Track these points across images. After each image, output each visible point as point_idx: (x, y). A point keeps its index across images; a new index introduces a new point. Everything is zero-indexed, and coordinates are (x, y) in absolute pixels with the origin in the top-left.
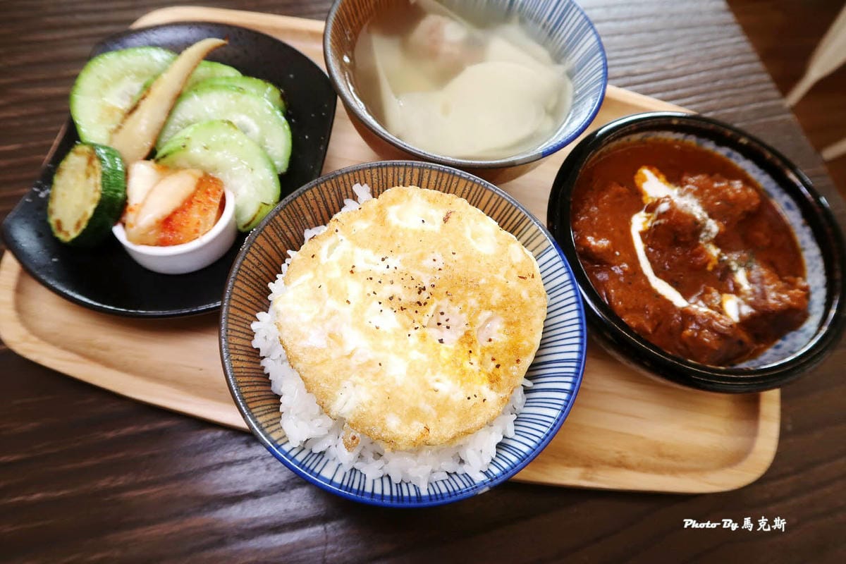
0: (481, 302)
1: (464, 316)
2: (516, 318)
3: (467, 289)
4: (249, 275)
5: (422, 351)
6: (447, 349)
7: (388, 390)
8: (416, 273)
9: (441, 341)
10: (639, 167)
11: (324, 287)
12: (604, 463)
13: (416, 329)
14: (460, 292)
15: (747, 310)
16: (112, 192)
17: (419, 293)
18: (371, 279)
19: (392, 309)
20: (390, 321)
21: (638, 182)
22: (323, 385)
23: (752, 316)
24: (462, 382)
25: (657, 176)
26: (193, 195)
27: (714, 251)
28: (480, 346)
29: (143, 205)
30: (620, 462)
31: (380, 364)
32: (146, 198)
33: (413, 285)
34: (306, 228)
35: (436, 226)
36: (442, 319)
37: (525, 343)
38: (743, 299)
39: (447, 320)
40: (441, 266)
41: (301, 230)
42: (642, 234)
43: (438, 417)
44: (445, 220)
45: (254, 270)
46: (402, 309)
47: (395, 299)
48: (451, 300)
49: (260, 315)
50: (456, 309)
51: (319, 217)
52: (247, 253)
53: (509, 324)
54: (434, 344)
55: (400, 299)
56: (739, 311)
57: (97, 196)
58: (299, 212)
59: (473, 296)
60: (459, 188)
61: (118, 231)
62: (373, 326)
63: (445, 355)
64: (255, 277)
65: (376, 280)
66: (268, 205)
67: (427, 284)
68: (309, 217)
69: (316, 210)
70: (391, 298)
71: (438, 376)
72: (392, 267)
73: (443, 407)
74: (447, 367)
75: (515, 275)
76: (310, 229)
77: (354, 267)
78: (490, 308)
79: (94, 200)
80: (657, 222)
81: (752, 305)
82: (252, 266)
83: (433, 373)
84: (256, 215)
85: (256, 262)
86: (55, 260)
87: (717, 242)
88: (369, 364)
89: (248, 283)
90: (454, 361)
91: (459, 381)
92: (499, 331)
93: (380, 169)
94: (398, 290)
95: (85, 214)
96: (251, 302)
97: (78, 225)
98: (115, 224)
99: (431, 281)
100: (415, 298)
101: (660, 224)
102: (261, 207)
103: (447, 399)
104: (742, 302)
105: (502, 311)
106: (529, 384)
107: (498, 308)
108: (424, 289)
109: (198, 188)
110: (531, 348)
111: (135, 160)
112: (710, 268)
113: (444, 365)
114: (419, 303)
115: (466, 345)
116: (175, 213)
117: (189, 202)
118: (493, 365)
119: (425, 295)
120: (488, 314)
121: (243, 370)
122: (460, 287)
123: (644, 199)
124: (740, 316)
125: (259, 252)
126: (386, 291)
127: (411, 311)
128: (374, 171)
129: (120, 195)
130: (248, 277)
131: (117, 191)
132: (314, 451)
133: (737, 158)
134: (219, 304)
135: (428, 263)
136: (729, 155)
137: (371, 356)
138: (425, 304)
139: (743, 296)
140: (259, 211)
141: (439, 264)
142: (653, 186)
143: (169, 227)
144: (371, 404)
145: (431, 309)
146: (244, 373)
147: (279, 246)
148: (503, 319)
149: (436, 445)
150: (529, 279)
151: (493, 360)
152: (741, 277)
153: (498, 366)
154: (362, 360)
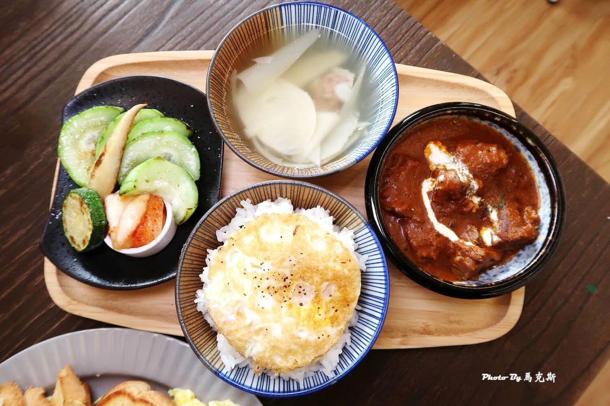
0: (322, 278)
1: (313, 287)
2: (343, 284)
3: (312, 272)
4: (187, 271)
5: (290, 316)
6: (304, 310)
7: (272, 344)
8: (280, 271)
9: (301, 304)
10: (428, 142)
11: (231, 284)
12: (415, 332)
13: (285, 301)
14: (308, 275)
15: (496, 239)
16: (99, 223)
17: (285, 281)
18: (256, 277)
19: (270, 293)
20: (269, 302)
21: (426, 154)
22: (238, 342)
23: (499, 243)
24: (315, 328)
25: (440, 148)
26: (146, 213)
27: (476, 200)
28: (324, 301)
29: (118, 227)
30: (424, 330)
31: (267, 330)
32: (119, 223)
33: (280, 277)
34: (216, 230)
35: (289, 239)
36: (301, 290)
37: (351, 296)
38: (494, 231)
39: (304, 290)
40: (295, 263)
41: (214, 232)
42: (429, 193)
43: (303, 351)
44: (294, 234)
45: (190, 266)
46: (276, 292)
47: (271, 288)
48: (304, 280)
49: (199, 292)
50: (307, 284)
51: (223, 221)
52: (183, 259)
53: (340, 287)
54: (297, 308)
55: (274, 288)
56: (492, 240)
57: (91, 227)
58: (210, 224)
59: (316, 276)
60: (305, 192)
61: (108, 241)
62: (260, 307)
63: (304, 314)
64: (192, 269)
65: (259, 278)
66: (191, 209)
67: (288, 275)
68: (217, 224)
69: (220, 219)
70: (268, 288)
71: (300, 328)
72: (266, 270)
73: (305, 346)
74: (305, 323)
75: (339, 261)
76: (219, 229)
77: (245, 269)
78: (327, 280)
79: (90, 229)
80: (437, 188)
81: (499, 235)
82: (188, 265)
83: (297, 328)
84: (185, 217)
85: (190, 262)
86: (75, 260)
87: (478, 194)
88: (261, 329)
89: (188, 275)
90: (309, 316)
91: (313, 329)
92: (335, 291)
93: (255, 189)
94: (272, 282)
95: (87, 237)
96: (192, 284)
97: (84, 242)
98: (105, 237)
99: (290, 272)
100: (282, 284)
101: (439, 189)
102: (187, 212)
103: (307, 341)
104: (493, 233)
105: (334, 281)
106: (360, 308)
107: (332, 280)
108: (287, 278)
109: (148, 207)
110: (355, 299)
111: (107, 194)
112: (474, 211)
113: (303, 321)
114: (285, 287)
115: (316, 304)
116: (138, 227)
117: (144, 219)
118: (333, 310)
119: (288, 281)
120: (327, 283)
121: (194, 329)
122: (308, 272)
123: (430, 167)
124: (492, 242)
125: (191, 256)
126: (265, 284)
127: (281, 292)
128: (251, 191)
129: (104, 222)
130: (187, 272)
131: (101, 221)
132: (240, 367)
133: (495, 126)
134: (174, 274)
135: (287, 263)
136: (490, 125)
137: (261, 325)
138: (289, 286)
139: (495, 229)
140: (187, 214)
141: (293, 262)
142: (437, 155)
143: (136, 237)
144: (264, 352)
145: (293, 287)
146: (195, 330)
147: (202, 246)
148: (336, 285)
149: (303, 367)
150: (348, 262)
151: (333, 308)
152: (494, 215)
153: (336, 311)
154: (256, 327)
